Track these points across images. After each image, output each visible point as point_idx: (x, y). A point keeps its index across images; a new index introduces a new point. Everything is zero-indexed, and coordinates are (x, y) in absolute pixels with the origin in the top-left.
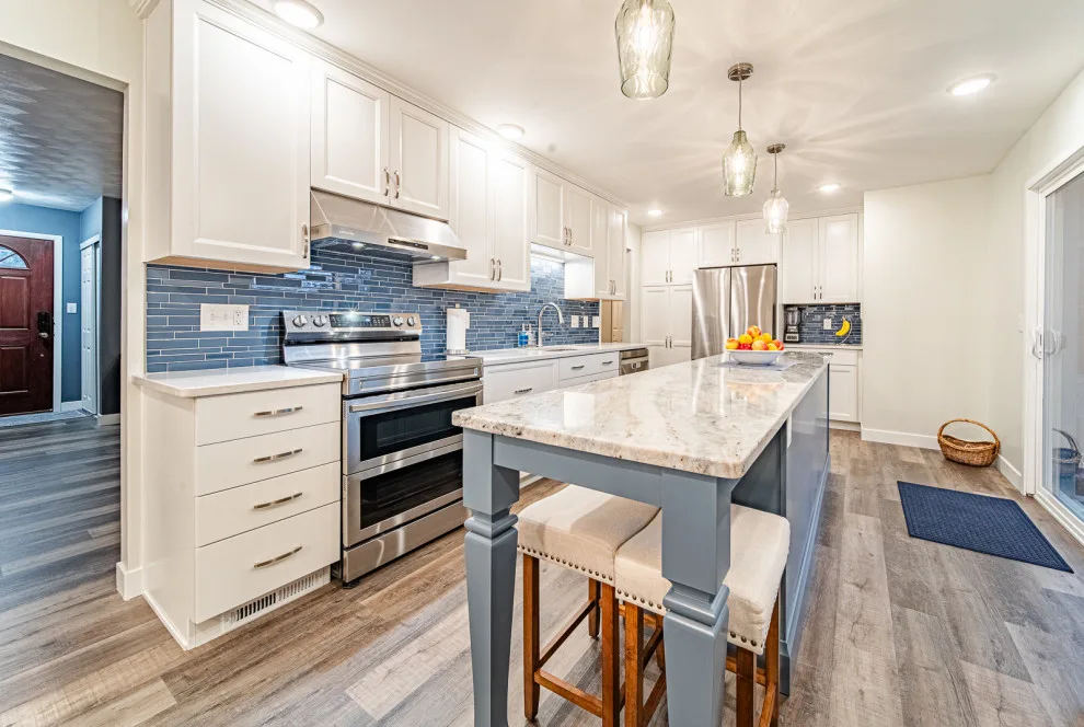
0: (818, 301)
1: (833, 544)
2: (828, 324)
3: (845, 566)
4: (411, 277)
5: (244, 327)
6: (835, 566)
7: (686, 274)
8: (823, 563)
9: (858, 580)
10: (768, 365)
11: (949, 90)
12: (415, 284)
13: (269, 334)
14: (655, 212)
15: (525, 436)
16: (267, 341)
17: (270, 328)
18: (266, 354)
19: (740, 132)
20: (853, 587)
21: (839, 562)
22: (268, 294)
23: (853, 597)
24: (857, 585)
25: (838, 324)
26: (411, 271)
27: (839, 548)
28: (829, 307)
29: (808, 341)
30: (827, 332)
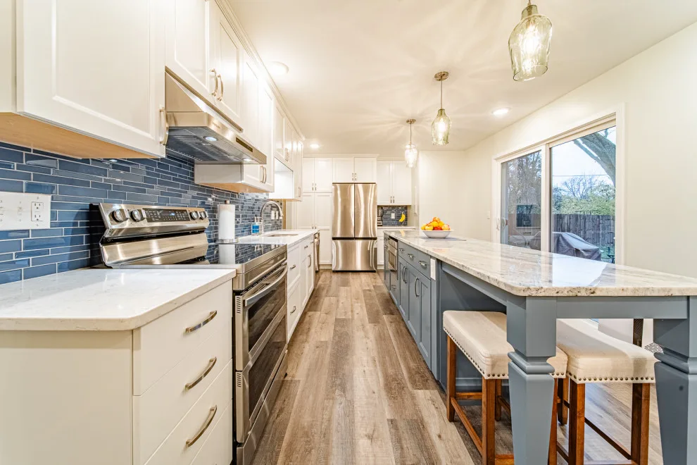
0: (392, 204)
2: (393, 216)
4: (193, 175)
5: (45, 223)
7: (326, 186)
10: (444, 238)
11: (492, 112)
12: (196, 182)
13: (74, 231)
14: (315, 146)
15: (598, 293)
16: (73, 241)
17: (75, 224)
18: (71, 256)
19: (441, 110)
22: (72, 182)
25: (399, 217)
26: (193, 170)
28: (393, 207)
29: (385, 225)
30: (393, 220)
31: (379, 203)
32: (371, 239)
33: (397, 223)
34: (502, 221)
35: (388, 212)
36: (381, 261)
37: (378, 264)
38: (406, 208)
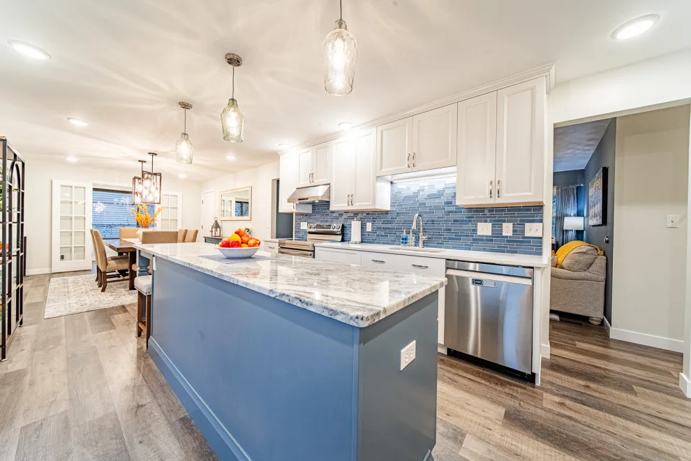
1: (178, 425)
3: (157, 413)
6: (164, 408)
8: (173, 403)
9: (143, 409)
20: (144, 402)
21: (163, 413)
23: (141, 397)
24: (142, 406)
27: (171, 425)
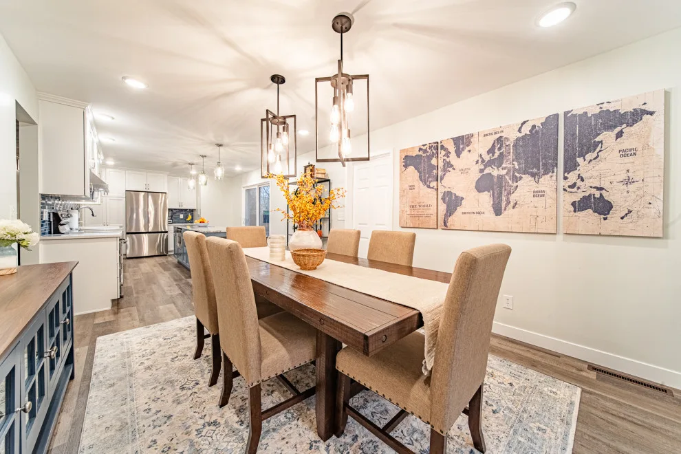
0: (181, 208)
2: (182, 216)
28: (181, 210)
29: (175, 223)
30: (182, 219)
31: (169, 207)
32: (162, 232)
33: (185, 221)
34: (246, 219)
35: (177, 214)
36: (171, 247)
37: (169, 250)
38: (192, 211)
